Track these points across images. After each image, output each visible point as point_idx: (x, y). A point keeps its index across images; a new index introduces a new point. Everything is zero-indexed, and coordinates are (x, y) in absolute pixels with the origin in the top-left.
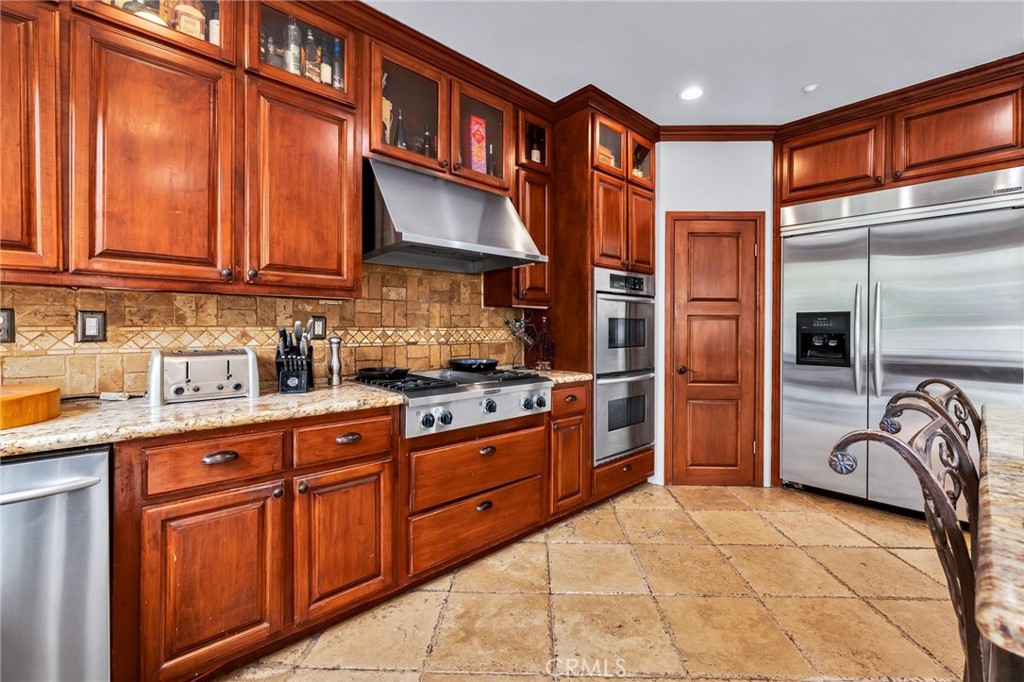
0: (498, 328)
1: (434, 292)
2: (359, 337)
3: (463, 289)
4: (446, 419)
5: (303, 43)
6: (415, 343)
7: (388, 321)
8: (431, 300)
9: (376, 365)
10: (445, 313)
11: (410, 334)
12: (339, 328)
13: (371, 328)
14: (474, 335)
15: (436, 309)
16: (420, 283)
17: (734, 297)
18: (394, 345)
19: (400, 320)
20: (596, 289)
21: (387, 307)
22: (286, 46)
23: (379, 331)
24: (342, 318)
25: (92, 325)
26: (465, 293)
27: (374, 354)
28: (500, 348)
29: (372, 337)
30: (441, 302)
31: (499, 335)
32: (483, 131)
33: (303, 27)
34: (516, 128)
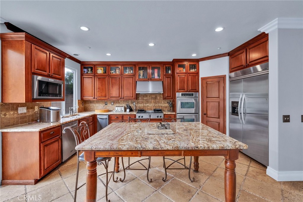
0: (166, 103)
1: (152, 98)
2: (140, 105)
3: (158, 97)
4: (142, 117)
5: (129, 69)
6: (149, 106)
7: (144, 103)
8: (151, 99)
9: (142, 109)
10: (154, 101)
11: (148, 105)
12: (137, 104)
13: (141, 104)
14: (160, 105)
15: (152, 101)
16: (149, 96)
17: (218, 97)
18: (145, 106)
19: (146, 102)
20: (177, 96)
21: (144, 101)
22: (127, 70)
23: (143, 104)
24: (137, 102)
25: (112, 103)
26: (158, 98)
27: (142, 107)
28: (166, 107)
29: (142, 105)
30: (153, 99)
31: (166, 105)
32: (157, 71)
33: (129, 67)
34: (163, 69)
